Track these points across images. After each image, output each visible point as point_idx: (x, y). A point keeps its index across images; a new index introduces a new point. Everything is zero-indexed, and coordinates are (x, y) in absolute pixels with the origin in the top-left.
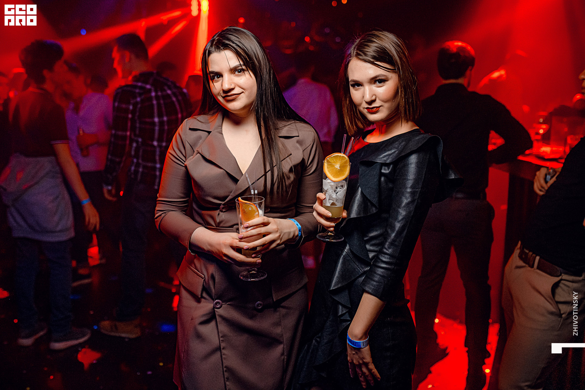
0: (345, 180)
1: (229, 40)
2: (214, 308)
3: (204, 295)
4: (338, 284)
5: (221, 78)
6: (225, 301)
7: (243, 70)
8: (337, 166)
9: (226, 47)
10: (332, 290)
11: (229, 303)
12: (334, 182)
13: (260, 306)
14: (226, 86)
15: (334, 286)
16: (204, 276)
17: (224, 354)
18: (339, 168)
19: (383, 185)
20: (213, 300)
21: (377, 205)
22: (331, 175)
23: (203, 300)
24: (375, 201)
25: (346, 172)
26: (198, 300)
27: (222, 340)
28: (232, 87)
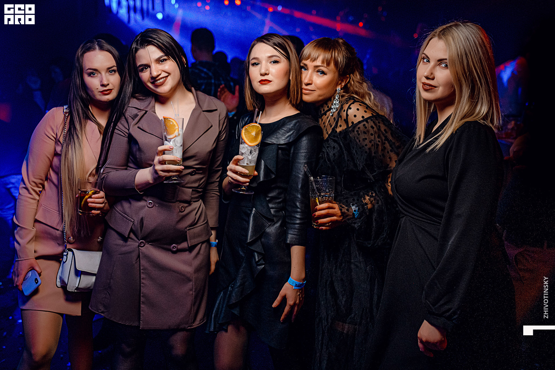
0: (257, 145)
1: (151, 37)
2: (139, 246)
3: (132, 235)
4: (253, 237)
5: (149, 69)
6: (148, 242)
7: (165, 60)
8: (254, 134)
9: (150, 43)
10: (249, 242)
11: (150, 244)
12: (250, 146)
13: (174, 248)
14: (155, 74)
15: (250, 239)
16: (133, 220)
17: (143, 283)
18: (254, 135)
19: (280, 156)
20: (139, 240)
21: (275, 173)
22: (248, 140)
23: (129, 240)
24: (273, 170)
25: (258, 138)
26: (125, 239)
27: (142, 272)
28: (159, 73)
